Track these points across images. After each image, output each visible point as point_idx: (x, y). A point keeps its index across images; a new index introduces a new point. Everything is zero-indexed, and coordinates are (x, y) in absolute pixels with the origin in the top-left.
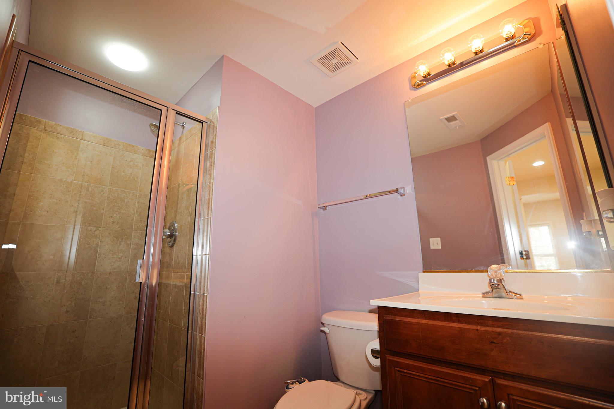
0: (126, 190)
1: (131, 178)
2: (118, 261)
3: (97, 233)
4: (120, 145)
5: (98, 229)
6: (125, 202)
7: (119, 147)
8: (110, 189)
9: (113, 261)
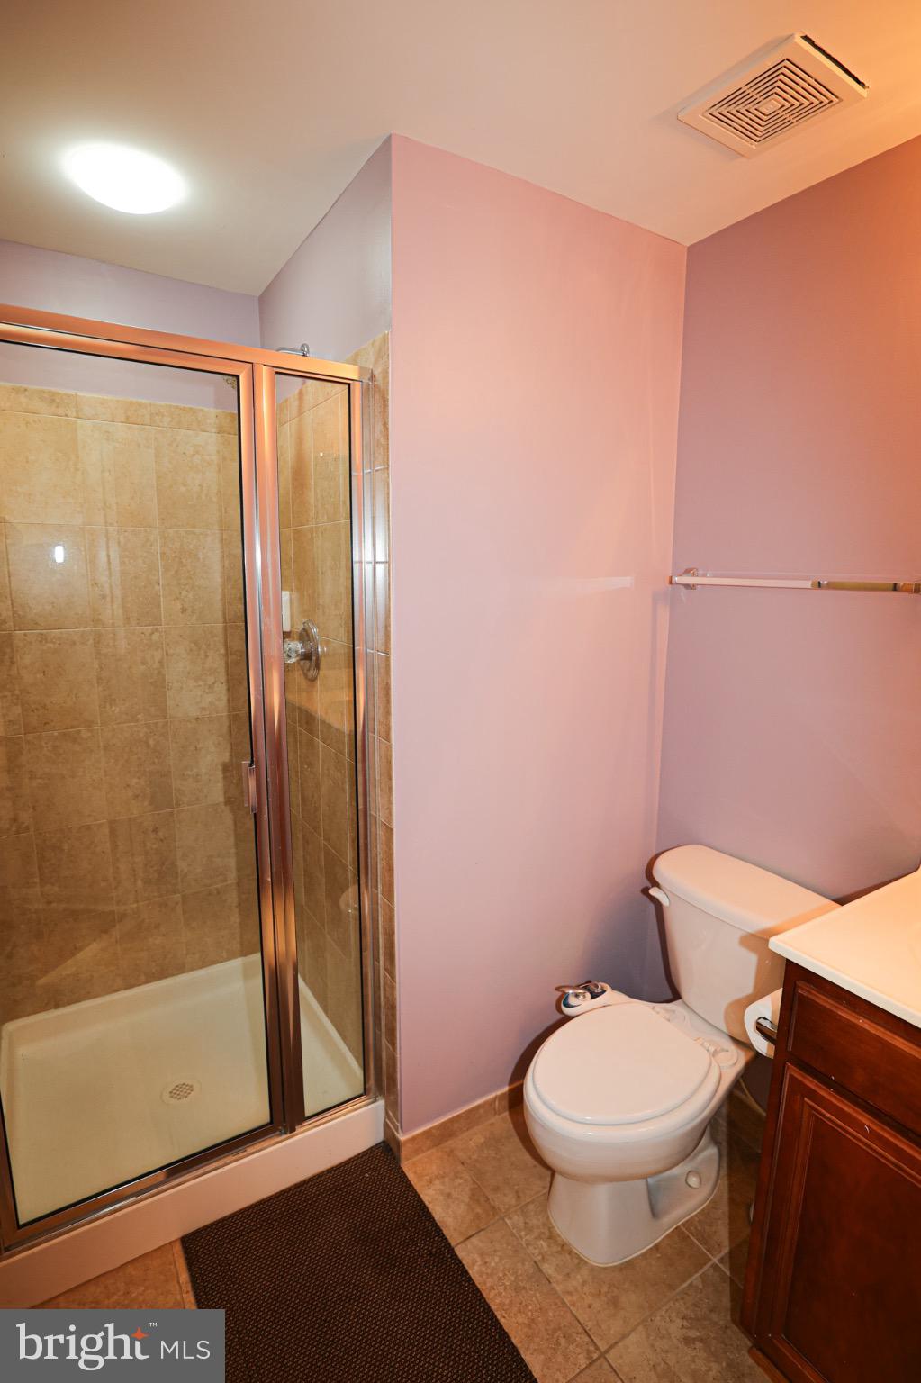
0: (197, 531)
1: (204, 497)
2: (207, 693)
3: (155, 637)
4: (163, 416)
5: (156, 629)
6: (199, 559)
7: (161, 422)
8: (164, 532)
9: (199, 694)
